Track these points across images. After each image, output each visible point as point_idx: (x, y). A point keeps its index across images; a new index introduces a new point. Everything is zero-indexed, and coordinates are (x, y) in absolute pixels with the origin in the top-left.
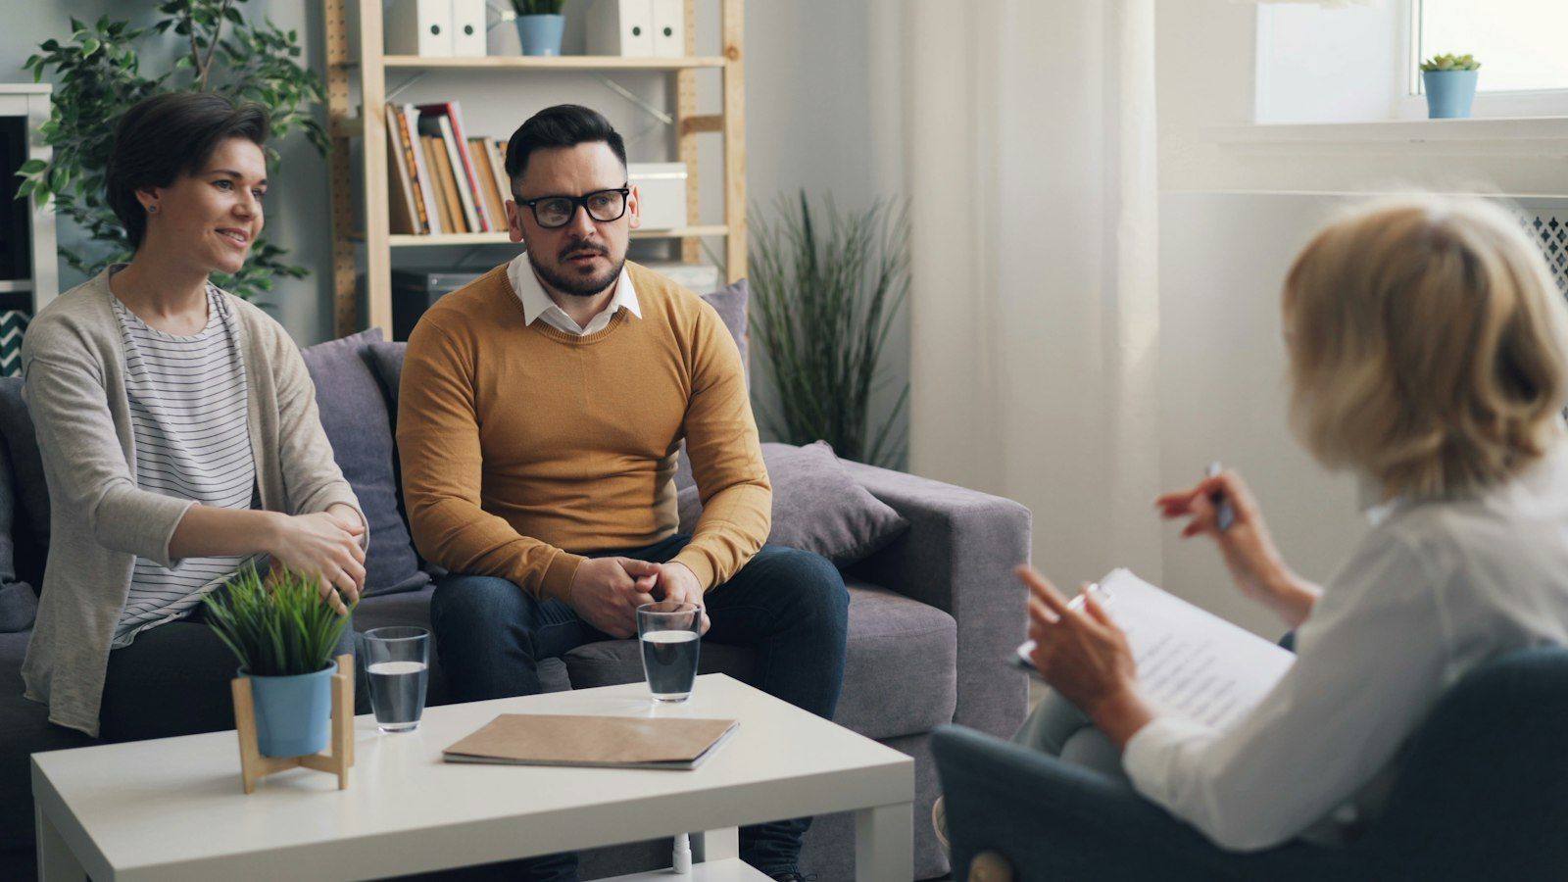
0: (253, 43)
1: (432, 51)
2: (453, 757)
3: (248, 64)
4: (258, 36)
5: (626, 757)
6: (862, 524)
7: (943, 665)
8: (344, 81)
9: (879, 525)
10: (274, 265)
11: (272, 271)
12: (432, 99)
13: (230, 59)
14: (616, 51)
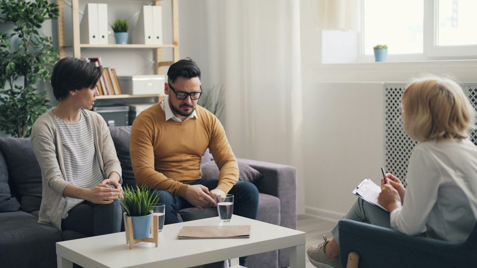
0: (40, 40)
1: (93, 43)
2: (180, 238)
3: (39, 46)
4: (41, 38)
5: (230, 235)
6: (251, 175)
7: (277, 211)
8: (64, 51)
9: (255, 176)
10: (47, 105)
11: (46, 107)
12: (94, 56)
13: (33, 45)
14: (143, 43)
